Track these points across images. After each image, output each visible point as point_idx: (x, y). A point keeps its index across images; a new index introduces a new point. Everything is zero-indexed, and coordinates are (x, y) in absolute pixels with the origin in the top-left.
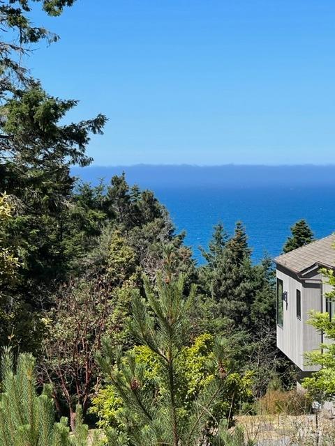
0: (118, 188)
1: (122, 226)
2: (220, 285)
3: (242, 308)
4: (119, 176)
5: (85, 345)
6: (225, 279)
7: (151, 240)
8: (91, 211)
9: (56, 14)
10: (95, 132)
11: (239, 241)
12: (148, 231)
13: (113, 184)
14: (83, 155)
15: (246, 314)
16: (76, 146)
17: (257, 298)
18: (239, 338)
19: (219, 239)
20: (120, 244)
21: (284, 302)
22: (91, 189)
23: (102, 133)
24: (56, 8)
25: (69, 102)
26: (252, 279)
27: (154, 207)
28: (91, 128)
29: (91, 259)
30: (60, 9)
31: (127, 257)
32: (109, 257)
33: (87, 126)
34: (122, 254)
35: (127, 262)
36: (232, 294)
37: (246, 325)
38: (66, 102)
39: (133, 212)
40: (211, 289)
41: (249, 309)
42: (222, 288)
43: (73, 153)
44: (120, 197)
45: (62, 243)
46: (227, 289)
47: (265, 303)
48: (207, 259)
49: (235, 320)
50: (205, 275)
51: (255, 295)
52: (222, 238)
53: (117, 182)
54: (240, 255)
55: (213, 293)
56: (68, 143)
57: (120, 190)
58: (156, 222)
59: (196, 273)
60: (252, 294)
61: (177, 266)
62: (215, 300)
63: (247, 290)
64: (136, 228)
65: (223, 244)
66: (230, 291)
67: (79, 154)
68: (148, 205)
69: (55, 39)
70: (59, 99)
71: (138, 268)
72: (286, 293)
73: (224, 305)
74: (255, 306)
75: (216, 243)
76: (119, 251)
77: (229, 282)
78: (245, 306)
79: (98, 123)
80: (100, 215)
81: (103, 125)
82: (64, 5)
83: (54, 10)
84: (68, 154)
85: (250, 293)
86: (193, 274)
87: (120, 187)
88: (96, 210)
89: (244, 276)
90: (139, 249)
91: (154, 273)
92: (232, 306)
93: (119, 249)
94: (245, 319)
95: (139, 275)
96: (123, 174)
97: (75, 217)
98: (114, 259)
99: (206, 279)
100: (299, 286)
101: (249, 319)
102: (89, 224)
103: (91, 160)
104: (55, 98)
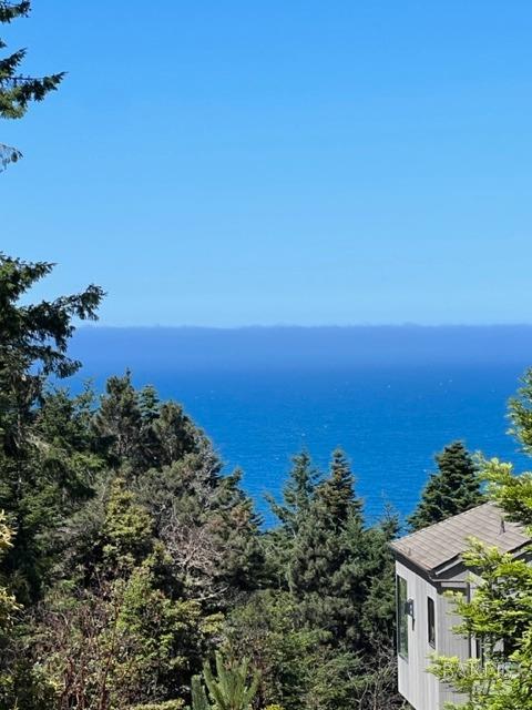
0: (119, 399)
1: (126, 469)
2: (304, 568)
3: (344, 611)
4: (121, 377)
5: (80, 697)
6: (313, 557)
7: (178, 492)
8: (77, 455)
9: (16, 115)
10: (82, 316)
11: (339, 485)
12: (173, 476)
13: (109, 392)
14: (62, 357)
15: (352, 620)
16: (50, 342)
17: (373, 590)
18: (341, 667)
19: (302, 480)
20: (125, 502)
21: (409, 617)
22: (70, 399)
23: (96, 318)
24: (15, 104)
25: (37, 265)
26: (364, 556)
27: (184, 433)
28: (76, 309)
29: (72, 527)
30: (22, 104)
31: (138, 525)
32: (106, 526)
33: (69, 305)
34: (129, 520)
35: (138, 535)
36: (326, 584)
37: (354, 642)
38: (33, 267)
39: (146, 441)
40: (288, 575)
41: (360, 610)
42: (308, 575)
43: (45, 353)
44: (123, 415)
45: (21, 502)
46: (317, 575)
47: (389, 600)
48: (281, 518)
49: (334, 633)
50: (277, 555)
51: (369, 585)
52: (307, 479)
53: (117, 387)
54: (341, 513)
55: (291, 584)
56: (36, 334)
57: (122, 402)
58: (187, 460)
59: (260, 551)
60: (364, 584)
61: (226, 539)
62: (296, 595)
63: (353, 577)
64: (153, 471)
65: (311, 490)
66: (322, 580)
67: (56, 355)
68: (172, 429)
69: (15, 158)
70: (20, 262)
71: (158, 544)
72: (412, 603)
73: (312, 605)
74: (371, 605)
75: (296, 487)
76: (124, 516)
77: (320, 562)
78: (351, 607)
79: (88, 299)
80: (93, 460)
81: (97, 303)
82: (29, 98)
83: (12, 108)
84: (36, 357)
85: (360, 581)
86: (254, 553)
87: (123, 397)
88: (87, 452)
89: (348, 552)
90: (157, 508)
91: (184, 552)
92: (326, 606)
93: (124, 512)
94: (351, 631)
95: (159, 558)
96: (128, 373)
97: (49, 464)
98: (114, 530)
99: (277, 562)
100: (432, 592)
101: (359, 629)
102: (75, 478)
103: (77, 365)
104: (13, 260)
